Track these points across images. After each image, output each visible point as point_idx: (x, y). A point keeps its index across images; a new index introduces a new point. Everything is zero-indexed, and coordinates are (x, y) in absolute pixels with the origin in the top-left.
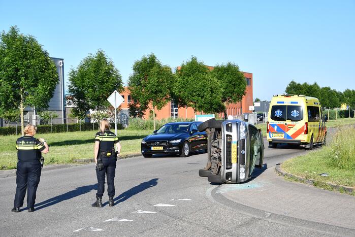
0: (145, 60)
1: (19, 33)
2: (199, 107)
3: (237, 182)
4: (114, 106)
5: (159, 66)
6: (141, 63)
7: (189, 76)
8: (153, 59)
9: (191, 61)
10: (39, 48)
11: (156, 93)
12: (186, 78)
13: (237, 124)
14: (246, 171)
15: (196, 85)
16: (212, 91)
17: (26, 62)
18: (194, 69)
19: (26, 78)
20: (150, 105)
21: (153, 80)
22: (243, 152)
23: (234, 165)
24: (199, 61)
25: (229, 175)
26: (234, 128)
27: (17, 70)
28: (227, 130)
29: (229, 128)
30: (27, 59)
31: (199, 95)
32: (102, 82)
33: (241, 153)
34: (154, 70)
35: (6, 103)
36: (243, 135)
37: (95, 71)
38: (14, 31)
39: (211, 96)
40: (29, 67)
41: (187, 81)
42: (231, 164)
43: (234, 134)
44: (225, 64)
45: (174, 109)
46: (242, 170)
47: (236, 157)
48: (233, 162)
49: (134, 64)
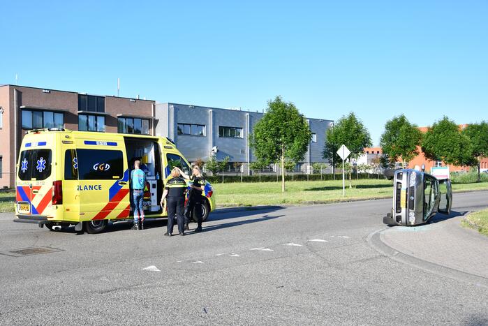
0: (396, 120)
1: (282, 101)
2: (449, 161)
3: (407, 224)
4: (342, 157)
5: (408, 125)
6: (392, 123)
7: (440, 133)
8: (403, 119)
9: (443, 119)
10: (296, 112)
11: (405, 147)
12: (437, 135)
13: (408, 173)
14: (416, 216)
15: (446, 141)
16: (462, 147)
17: (285, 123)
18: (445, 127)
19: (285, 136)
20: (400, 158)
21: (401, 137)
22: (412, 198)
23: (403, 209)
24: (450, 120)
25: (399, 218)
26: (405, 176)
27: (278, 130)
28: (398, 178)
29: (400, 176)
30: (286, 121)
31: (449, 150)
32: (352, 138)
33: (410, 199)
34: (404, 128)
35: (270, 155)
36: (413, 183)
37: (346, 130)
38: (278, 100)
39: (461, 151)
40: (287, 127)
41: (438, 137)
42: (400, 209)
43: (404, 182)
44: (479, 123)
45: (438, 162)
46: (412, 214)
47: (405, 202)
48: (402, 206)
49: (386, 123)
